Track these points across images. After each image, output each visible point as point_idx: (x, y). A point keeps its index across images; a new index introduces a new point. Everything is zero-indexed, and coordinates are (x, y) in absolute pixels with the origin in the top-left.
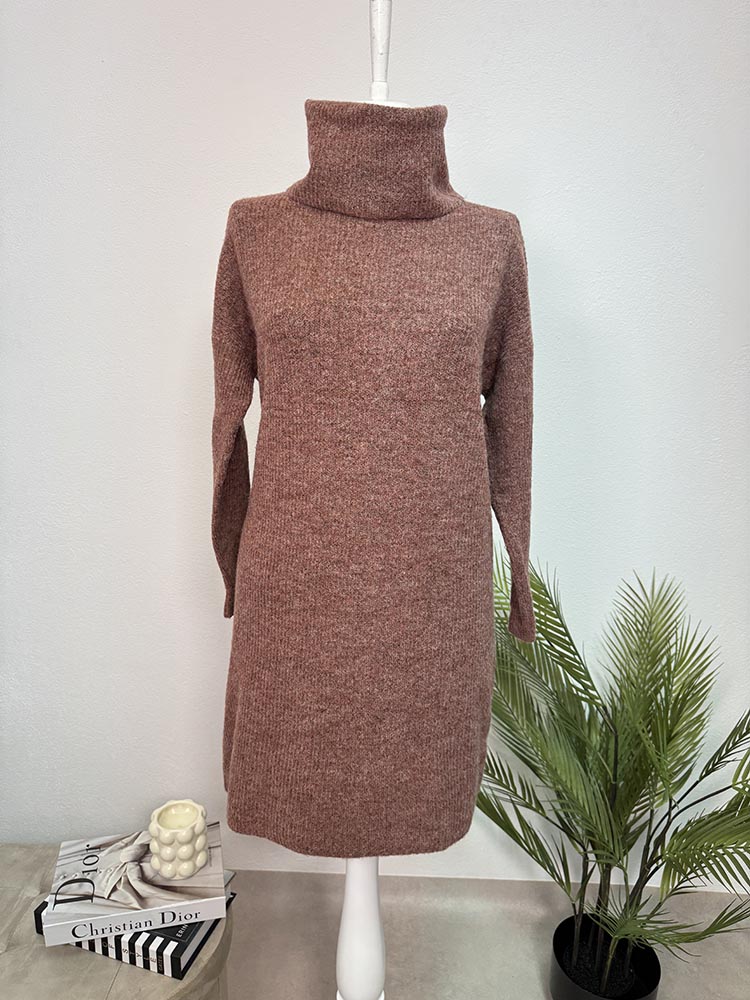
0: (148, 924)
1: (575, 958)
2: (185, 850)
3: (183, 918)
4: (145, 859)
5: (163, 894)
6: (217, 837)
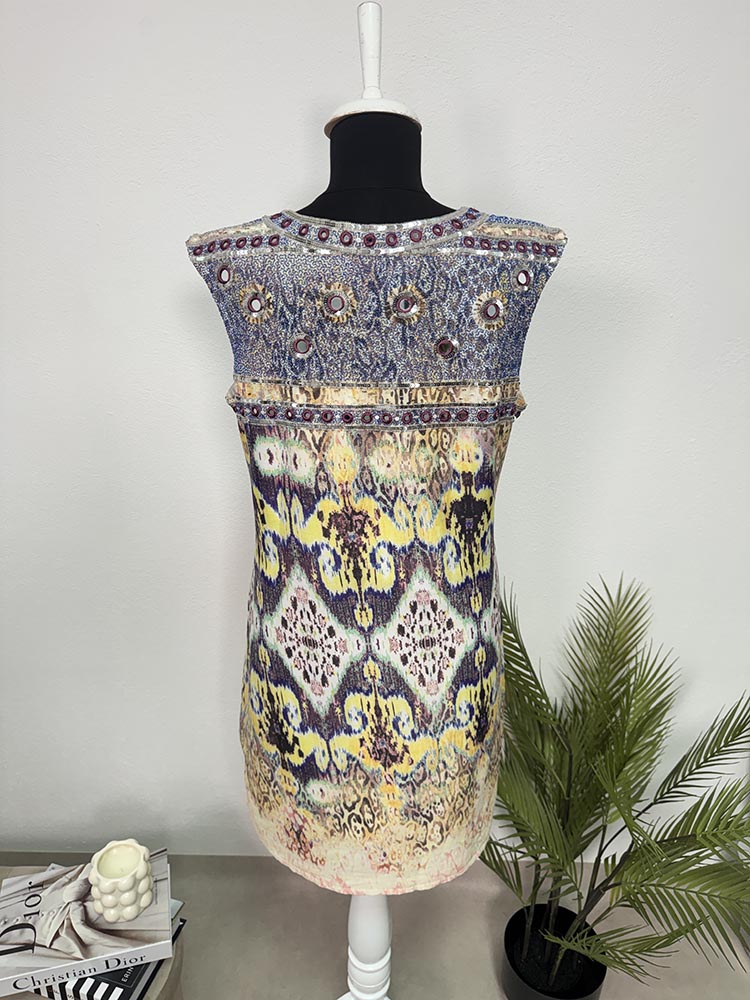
0: (93, 970)
1: (525, 952)
2: (127, 897)
3: (128, 962)
4: (88, 900)
5: (107, 940)
6: (164, 868)
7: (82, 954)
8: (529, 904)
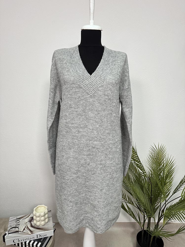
0: (33, 238)
1: (142, 241)
2: (43, 218)
3: (42, 236)
4: (32, 221)
5: (37, 230)
7: (31, 233)
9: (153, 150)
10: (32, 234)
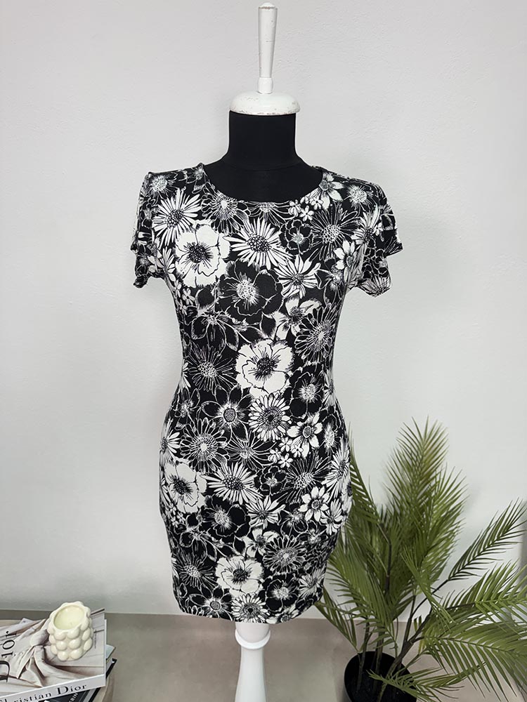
0: (48, 695)
1: (359, 685)
2: (74, 643)
3: (73, 689)
4: (47, 644)
5: (60, 674)
6: (102, 622)
7: (42, 683)
8: (362, 652)
9: (409, 435)
10: (44, 685)
